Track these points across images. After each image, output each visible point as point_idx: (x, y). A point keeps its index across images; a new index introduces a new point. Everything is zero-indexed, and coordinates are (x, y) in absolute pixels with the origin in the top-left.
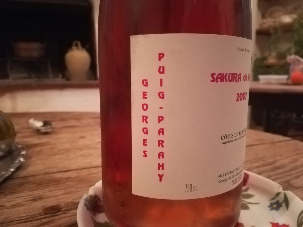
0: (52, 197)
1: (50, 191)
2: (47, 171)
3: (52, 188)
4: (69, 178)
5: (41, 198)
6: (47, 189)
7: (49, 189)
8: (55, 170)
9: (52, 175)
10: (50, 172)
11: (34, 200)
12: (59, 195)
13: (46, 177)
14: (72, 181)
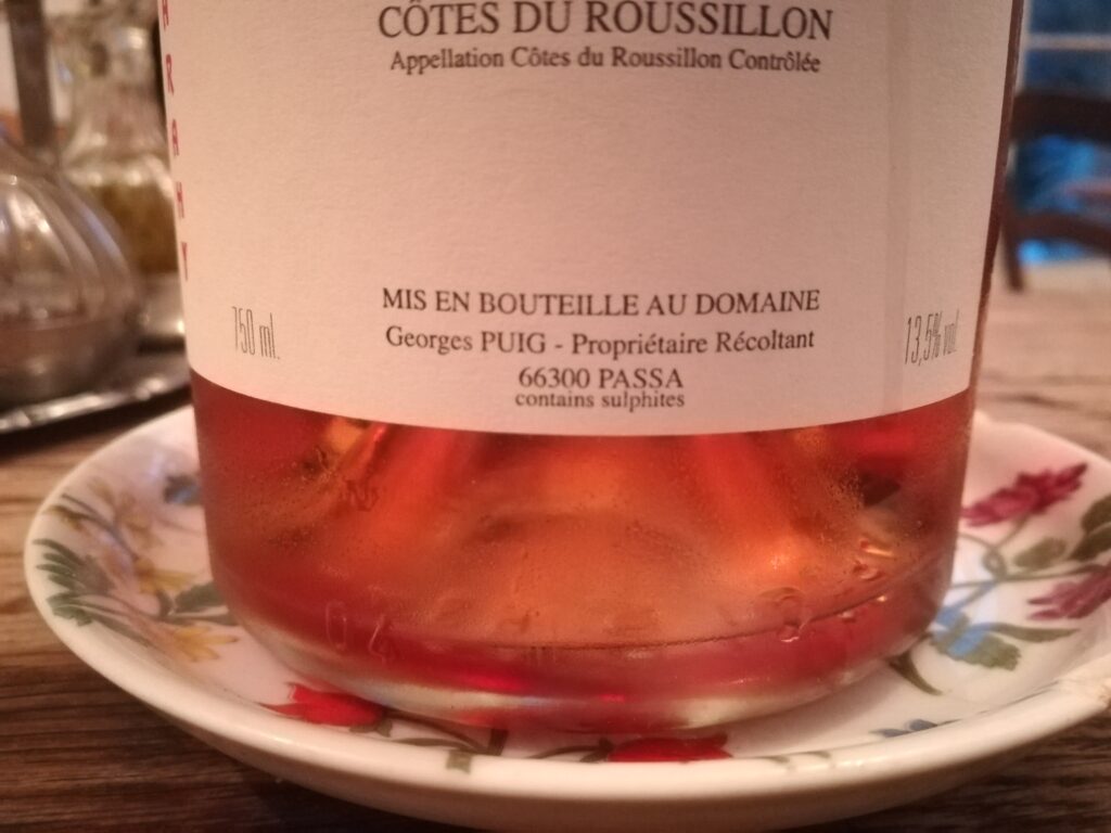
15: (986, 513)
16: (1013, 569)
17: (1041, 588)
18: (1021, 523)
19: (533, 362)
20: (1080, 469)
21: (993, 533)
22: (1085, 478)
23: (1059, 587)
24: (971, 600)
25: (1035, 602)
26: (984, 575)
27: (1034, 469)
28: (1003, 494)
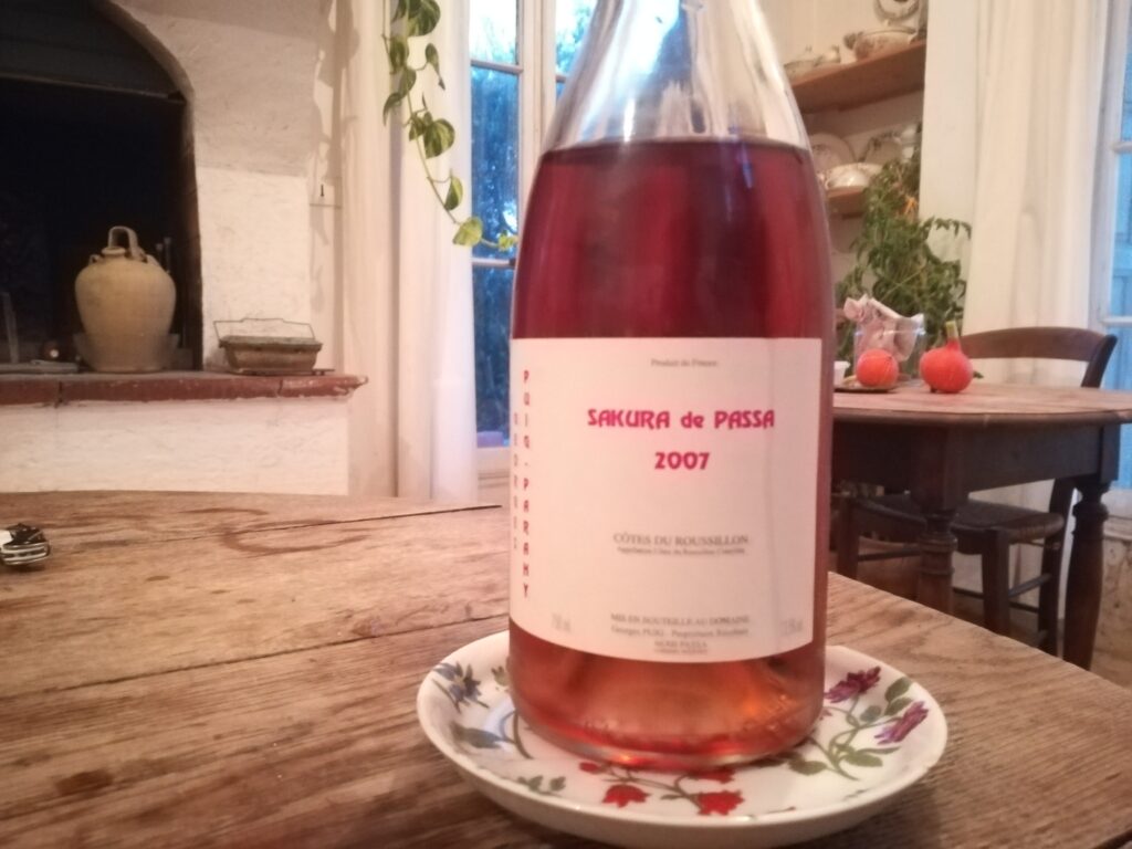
0: (78, 751)
1: (70, 736)
2: (50, 682)
3: (73, 729)
4: (125, 699)
5: (43, 757)
6: (58, 733)
7: (68, 732)
8: (76, 680)
9: (70, 694)
10: (60, 687)
11: (23, 763)
12: (99, 746)
13: (51, 699)
14: (134, 707)
15: (837, 695)
16: (862, 723)
17: (878, 730)
18: (856, 699)
19: (659, 639)
20: (877, 670)
21: (846, 705)
22: (881, 674)
23: (885, 729)
24: (850, 740)
25: (877, 737)
26: (851, 728)
27: (855, 671)
28: (841, 684)
